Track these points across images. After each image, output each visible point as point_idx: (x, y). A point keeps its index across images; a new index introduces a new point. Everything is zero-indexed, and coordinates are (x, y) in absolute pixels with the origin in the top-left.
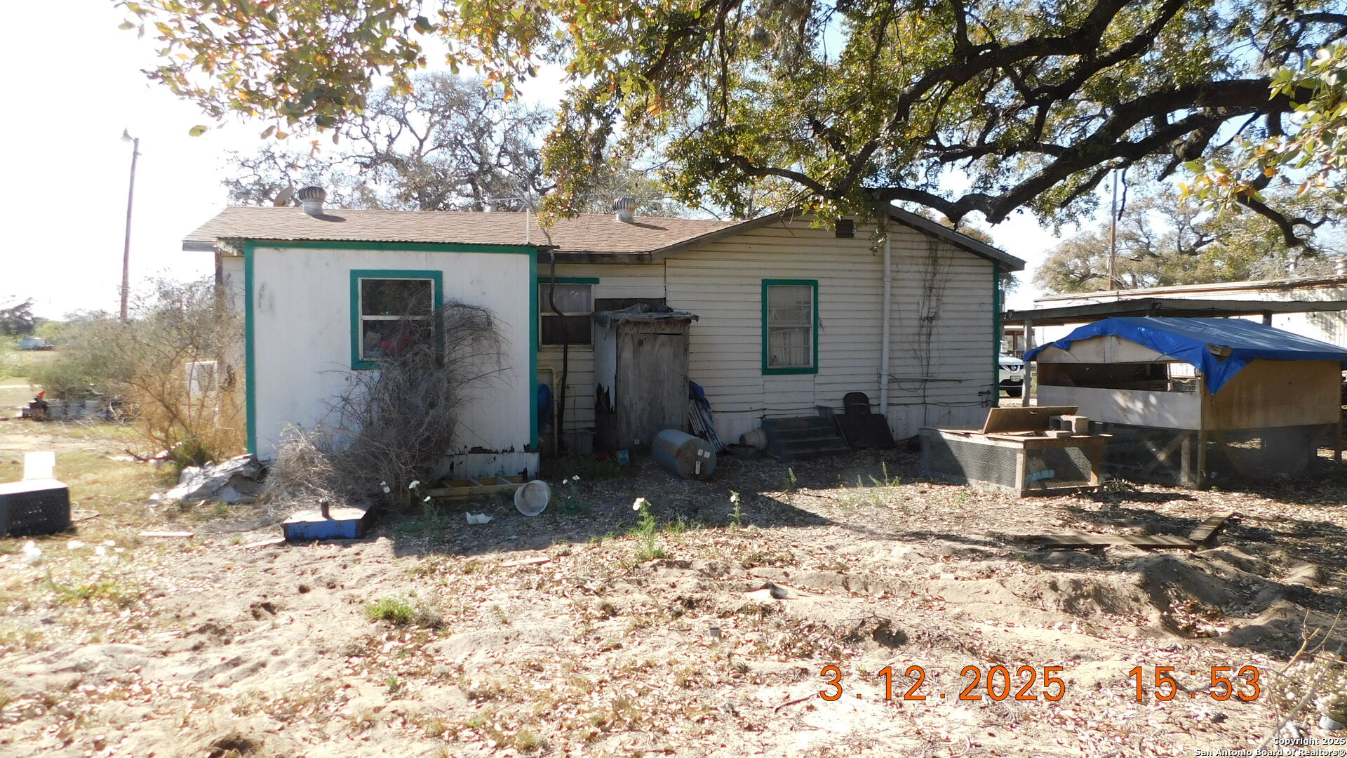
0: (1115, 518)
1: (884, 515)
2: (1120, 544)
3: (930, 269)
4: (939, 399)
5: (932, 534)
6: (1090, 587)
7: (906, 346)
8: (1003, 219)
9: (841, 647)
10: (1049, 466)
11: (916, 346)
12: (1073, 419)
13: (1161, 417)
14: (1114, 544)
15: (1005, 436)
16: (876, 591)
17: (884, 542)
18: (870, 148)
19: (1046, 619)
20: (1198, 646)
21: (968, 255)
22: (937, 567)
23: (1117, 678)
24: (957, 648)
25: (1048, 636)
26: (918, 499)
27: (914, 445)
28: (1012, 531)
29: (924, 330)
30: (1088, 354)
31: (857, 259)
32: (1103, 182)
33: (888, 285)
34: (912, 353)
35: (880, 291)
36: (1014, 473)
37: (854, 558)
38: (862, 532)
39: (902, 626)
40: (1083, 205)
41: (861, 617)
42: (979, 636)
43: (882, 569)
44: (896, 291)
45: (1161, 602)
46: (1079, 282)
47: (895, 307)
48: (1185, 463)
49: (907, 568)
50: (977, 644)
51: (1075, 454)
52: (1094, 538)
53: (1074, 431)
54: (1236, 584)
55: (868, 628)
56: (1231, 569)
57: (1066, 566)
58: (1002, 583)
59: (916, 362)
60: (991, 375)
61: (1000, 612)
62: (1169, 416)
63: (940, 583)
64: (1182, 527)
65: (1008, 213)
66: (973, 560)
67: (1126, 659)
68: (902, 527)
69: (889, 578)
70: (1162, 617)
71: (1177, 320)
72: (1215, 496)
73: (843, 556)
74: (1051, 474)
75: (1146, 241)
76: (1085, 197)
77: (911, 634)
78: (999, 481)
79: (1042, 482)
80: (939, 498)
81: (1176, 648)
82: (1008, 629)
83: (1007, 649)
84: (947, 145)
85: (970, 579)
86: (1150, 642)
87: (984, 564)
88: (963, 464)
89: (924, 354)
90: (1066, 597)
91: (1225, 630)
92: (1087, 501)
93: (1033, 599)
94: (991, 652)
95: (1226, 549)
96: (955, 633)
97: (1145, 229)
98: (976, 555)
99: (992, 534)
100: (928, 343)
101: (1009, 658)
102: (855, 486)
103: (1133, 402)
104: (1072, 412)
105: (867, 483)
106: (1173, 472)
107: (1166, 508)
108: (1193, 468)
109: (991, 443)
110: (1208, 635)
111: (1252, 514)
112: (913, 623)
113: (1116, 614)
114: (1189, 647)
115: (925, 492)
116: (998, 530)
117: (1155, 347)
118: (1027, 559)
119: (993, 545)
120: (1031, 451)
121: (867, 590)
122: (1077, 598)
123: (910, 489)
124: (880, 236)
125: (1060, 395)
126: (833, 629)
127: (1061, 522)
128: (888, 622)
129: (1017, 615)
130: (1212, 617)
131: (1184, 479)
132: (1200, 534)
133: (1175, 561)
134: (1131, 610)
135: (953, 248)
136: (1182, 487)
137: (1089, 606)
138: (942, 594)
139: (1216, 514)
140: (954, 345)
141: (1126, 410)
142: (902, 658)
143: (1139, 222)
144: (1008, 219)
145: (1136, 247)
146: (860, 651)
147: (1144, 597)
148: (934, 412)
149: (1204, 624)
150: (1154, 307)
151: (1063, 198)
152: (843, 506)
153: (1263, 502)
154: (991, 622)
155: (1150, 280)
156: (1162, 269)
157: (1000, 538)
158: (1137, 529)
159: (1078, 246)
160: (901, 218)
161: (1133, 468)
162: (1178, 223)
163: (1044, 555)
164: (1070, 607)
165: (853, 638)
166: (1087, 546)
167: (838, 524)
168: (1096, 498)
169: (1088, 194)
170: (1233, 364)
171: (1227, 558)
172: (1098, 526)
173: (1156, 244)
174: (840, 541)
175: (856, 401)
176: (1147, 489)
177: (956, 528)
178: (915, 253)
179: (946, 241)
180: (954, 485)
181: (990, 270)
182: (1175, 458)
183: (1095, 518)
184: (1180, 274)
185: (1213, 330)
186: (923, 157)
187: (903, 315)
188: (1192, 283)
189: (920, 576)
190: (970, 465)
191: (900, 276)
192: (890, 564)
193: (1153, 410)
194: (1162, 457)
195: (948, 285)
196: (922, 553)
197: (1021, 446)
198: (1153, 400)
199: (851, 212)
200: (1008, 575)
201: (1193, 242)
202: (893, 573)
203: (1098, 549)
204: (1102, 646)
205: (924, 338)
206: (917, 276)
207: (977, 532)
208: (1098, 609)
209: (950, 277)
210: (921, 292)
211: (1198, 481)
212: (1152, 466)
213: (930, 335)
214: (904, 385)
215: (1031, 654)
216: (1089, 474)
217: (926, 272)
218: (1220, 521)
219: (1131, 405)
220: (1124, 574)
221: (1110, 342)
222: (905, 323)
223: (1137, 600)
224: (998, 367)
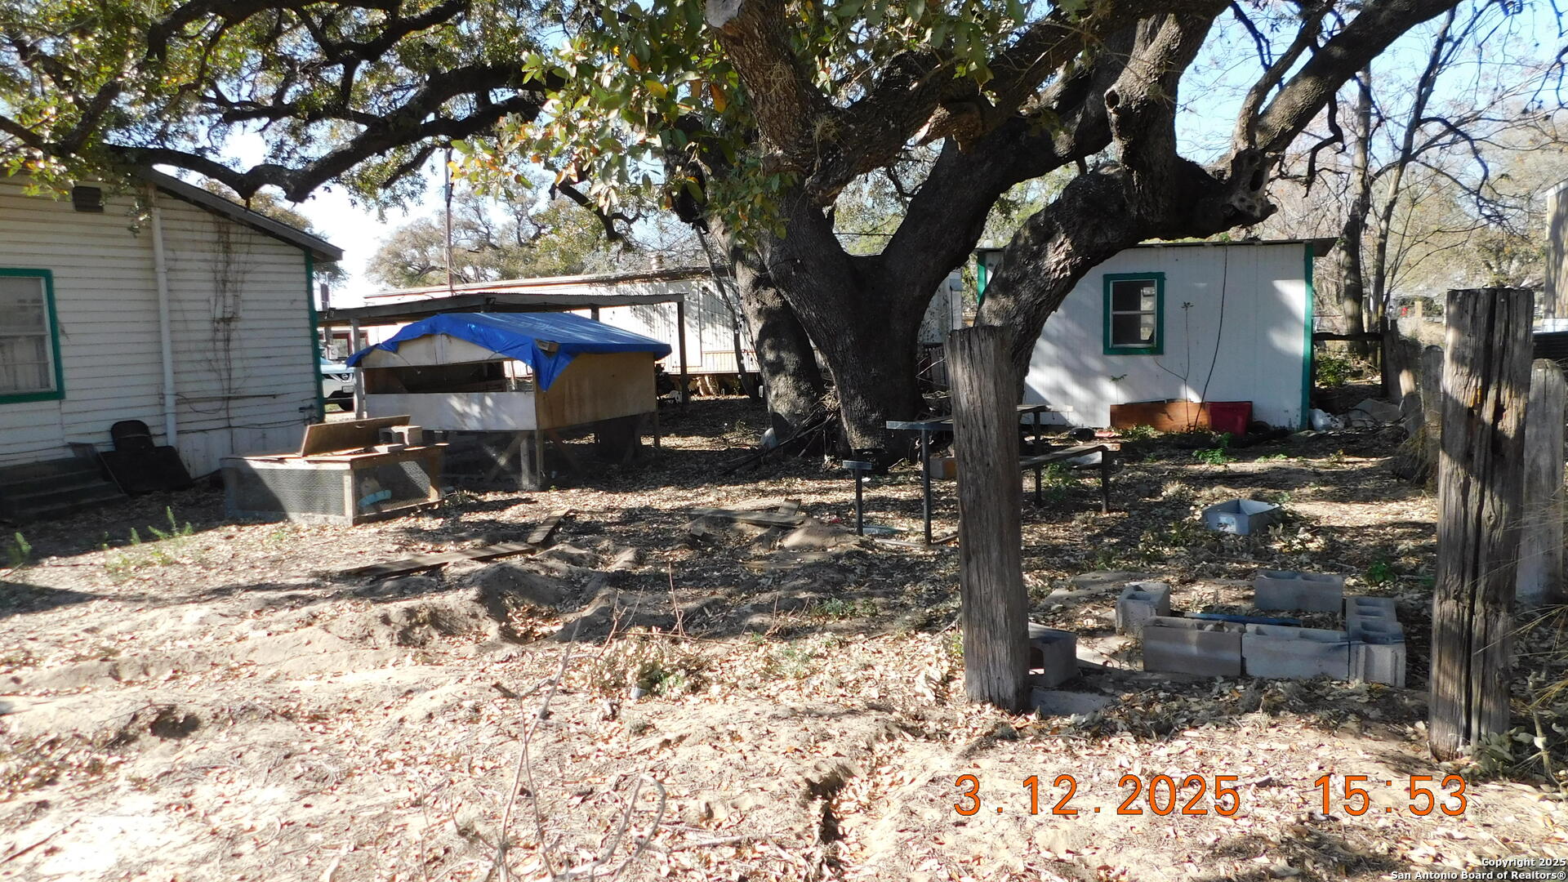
0: (455, 533)
1: (173, 574)
2: (458, 560)
3: (221, 256)
4: (249, 421)
5: (238, 586)
6: (426, 613)
7: (198, 356)
8: (306, 197)
9: (103, 757)
10: (385, 485)
11: (210, 355)
12: (404, 429)
13: (498, 419)
14: (451, 562)
15: (328, 456)
16: (160, 672)
17: (172, 608)
18: (111, 90)
19: (379, 658)
20: (532, 649)
21: (270, 240)
22: (245, 627)
23: (449, 703)
24: (267, 717)
25: (378, 677)
26: (221, 547)
27: (216, 481)
28: (339, 567)
29: (220, 335)
30: (417, 355)
31: (110, 241)
32: (428, 162)
33: (162, 278)
34: (205, 366)
35: (150, 285)
36: (342, 498)
37: (127, 637)
38: (140, 601)
39: (192, 708)
40: (409, 188)
41: (132, 709)
42: (297, 696)
43: (168, 643)
44: (175, 286)
45: (499, 613)
46: (417, 276)
47: (176, 306)
48: (525, 466)
49: (204, 634)
50: (294, 705)
51: (412, 469)
52: (432, 559)
53: (407, 443)
54: (569, 580)
55: (142, 722)
56: (563, 566)
57: (401, 594)
58: (326, 629)
59: (214, 376)
60: (312, 387)
61: (324, 662)
62: (505, 417)
63: (248, 644)
64: (519, 532)
65: (312, 190)
66: (293, 608)
67: (461, 681)
68: (198, 585)
69: (178, 653)
70: (501, 629)
71: (507, 316)
72: (554, 495)
73: (111, 637)
74: (388, 494)
75: (486, 231)
76: (410, 178)
77: (205, 714)
78: (325, 510)
79: (376, 505)
80: (250, 541)
81: (511, 657)
82: (333, 680)
83: (330, 702)
84: (234, 99)
85: (287, 632)
86: (486, 658)
87: (304, 611)
88: (281, 497)
89: (222, 365)
90: (401, 629)
91: (560, 627)
92: (427, 519)
93: (363, 639)
94: (311, 711)
95: (560, 547)
96: (266, 699)
97: (484, 218)
98: (294, 601)
99: (316, 574)
100: (227, 350)
101: (332, 713)
102: (130, 544)
103: (470, 406)
104: (403, 422)
105: (147, 537)
106: (514, 476)
107: (508, 515)
108: (532, 469)
109: (312, 467)
110: (545, 636)
111: (587, 509)
112: (207, 701)
113: (454, 635)
114: (524, 653)
115: (231, 537)
116: (322, 567)
117: (487, 344)
118: (357, 595)
119: (315, 586)
120: (360, 471)
121: (147, 674)
122: (412, 627)
123: (212, 537)
124: (139, 213)
125: (390, 404)
126: (90, 737)
127: (396, 547)
128: (172, 708)
129: (345, 662)
130: (548, 618)
131: (525, 482)
132: (537, 537)
133: (511, 568)
134: (470, 628)
135: (250, 231)
136: (524, 491)
137: (426, 634)
138: (252, 657)
139: (553, 514)
140: (260, 353)
141: (463, 415)
142: (194, 747)
143: (477, 209)
144: (314, 197)
145: (476, 237)
146: (134, 754)
147: (482, 611)
148: (243, 436)
149: (541, 626)
150: (489, 302)
151: (386, 177)
152: (113, 571)
153: (596, 495)
154: (315, 676)
155: (492, 273)
156: (503, 262)
157: (325, 576)
158: (478, 541)
159: (415, 235)
160: (175, 190)
161: (476, 477)
162: (517, 213)
163: (379, 587)
164: (405, 639)
165: (124, 739)
166: (424, 568)
167: (103, 597)
168: (435, 514)
169: (413, 174)
170: (561, 359)
171: (561, 556)
172: (437, 545)
173: (496, 235)
174: (105, 619)
175: (130, 433)
176: (489, 497)
177: (272, 574)
178: (197, 236)
179: (240, 222)
180: (271, 523)
181: (302, 259)
182: (515, 460)
183: (435, 537)
184: (521, 267)
185: (543, 326)
186: (201, 112)
187: (189, 316)
188: (534, 277)
189: (221, 642)
190: (288, 495)
191: (179, 265)
192: (180, 634)
193: (489, 412)
194: (502, 461)
195: (248, 277)
196: (225, 612)
197: (347, 466)
198: (489, 401)
199: (90, 176)
200: (333, 618)
201: (532, 234)
202: (184, 644)
203: (435, 570)
204: (436, 674)
205: (220, 345)
206: (203, 265)
207: (297, 575)
208: (435, 634)
209: (248, 267)
210: (211, 286)
211: (539, 482)
212: (494, 472)
213: (228, 340)
214: (199, 406)
215: (358, 701)
216: (427, 489)
217: (216, 262)
218: (556, 520)
219: (467, 409)
220: (461, 592)
221: (440, 341)
222: (192, 326)
223: (475, 616)
224: (320, 377)
